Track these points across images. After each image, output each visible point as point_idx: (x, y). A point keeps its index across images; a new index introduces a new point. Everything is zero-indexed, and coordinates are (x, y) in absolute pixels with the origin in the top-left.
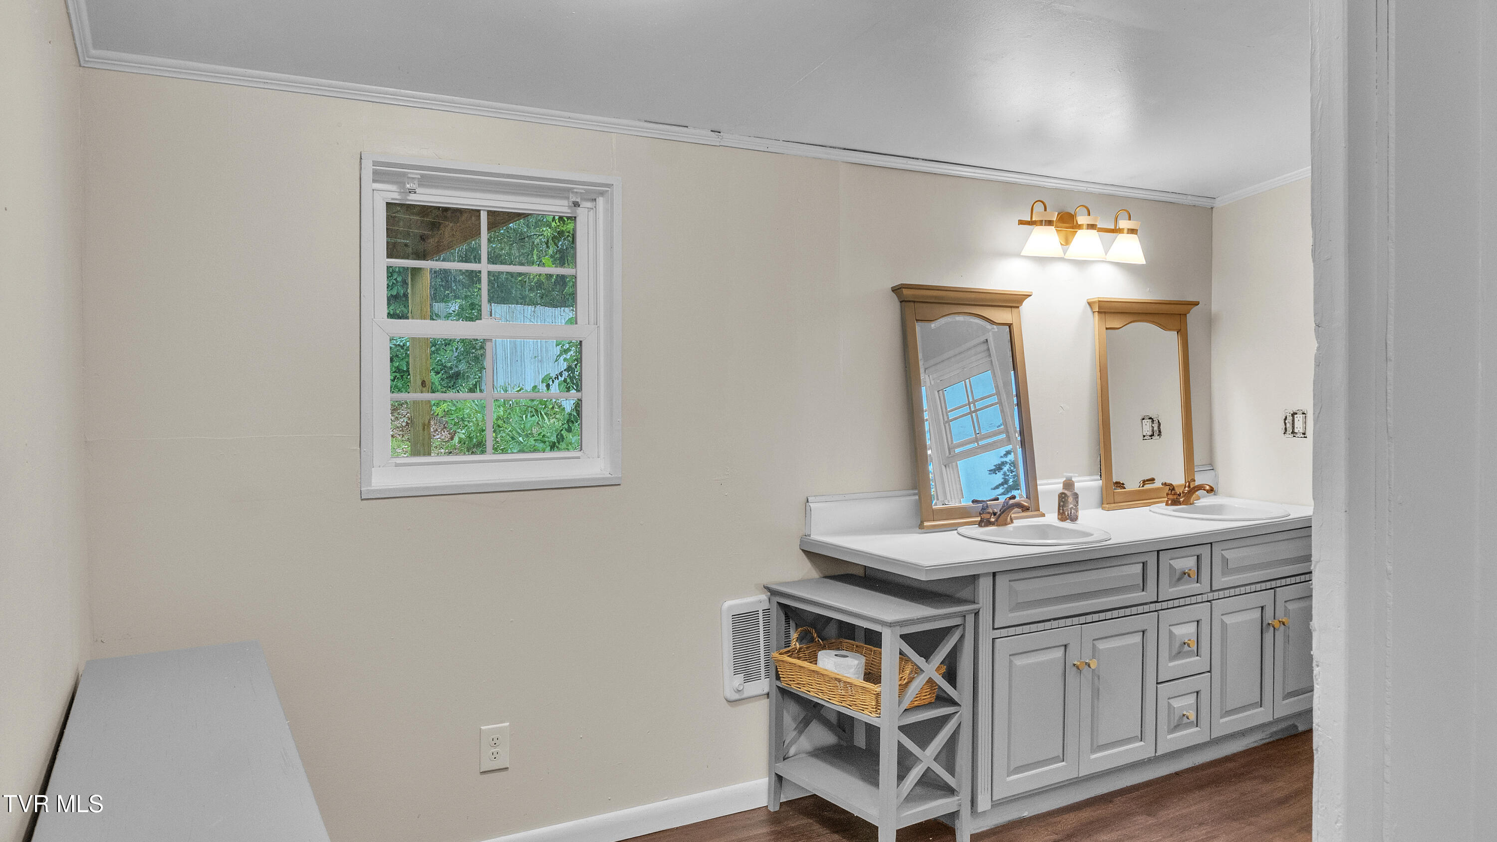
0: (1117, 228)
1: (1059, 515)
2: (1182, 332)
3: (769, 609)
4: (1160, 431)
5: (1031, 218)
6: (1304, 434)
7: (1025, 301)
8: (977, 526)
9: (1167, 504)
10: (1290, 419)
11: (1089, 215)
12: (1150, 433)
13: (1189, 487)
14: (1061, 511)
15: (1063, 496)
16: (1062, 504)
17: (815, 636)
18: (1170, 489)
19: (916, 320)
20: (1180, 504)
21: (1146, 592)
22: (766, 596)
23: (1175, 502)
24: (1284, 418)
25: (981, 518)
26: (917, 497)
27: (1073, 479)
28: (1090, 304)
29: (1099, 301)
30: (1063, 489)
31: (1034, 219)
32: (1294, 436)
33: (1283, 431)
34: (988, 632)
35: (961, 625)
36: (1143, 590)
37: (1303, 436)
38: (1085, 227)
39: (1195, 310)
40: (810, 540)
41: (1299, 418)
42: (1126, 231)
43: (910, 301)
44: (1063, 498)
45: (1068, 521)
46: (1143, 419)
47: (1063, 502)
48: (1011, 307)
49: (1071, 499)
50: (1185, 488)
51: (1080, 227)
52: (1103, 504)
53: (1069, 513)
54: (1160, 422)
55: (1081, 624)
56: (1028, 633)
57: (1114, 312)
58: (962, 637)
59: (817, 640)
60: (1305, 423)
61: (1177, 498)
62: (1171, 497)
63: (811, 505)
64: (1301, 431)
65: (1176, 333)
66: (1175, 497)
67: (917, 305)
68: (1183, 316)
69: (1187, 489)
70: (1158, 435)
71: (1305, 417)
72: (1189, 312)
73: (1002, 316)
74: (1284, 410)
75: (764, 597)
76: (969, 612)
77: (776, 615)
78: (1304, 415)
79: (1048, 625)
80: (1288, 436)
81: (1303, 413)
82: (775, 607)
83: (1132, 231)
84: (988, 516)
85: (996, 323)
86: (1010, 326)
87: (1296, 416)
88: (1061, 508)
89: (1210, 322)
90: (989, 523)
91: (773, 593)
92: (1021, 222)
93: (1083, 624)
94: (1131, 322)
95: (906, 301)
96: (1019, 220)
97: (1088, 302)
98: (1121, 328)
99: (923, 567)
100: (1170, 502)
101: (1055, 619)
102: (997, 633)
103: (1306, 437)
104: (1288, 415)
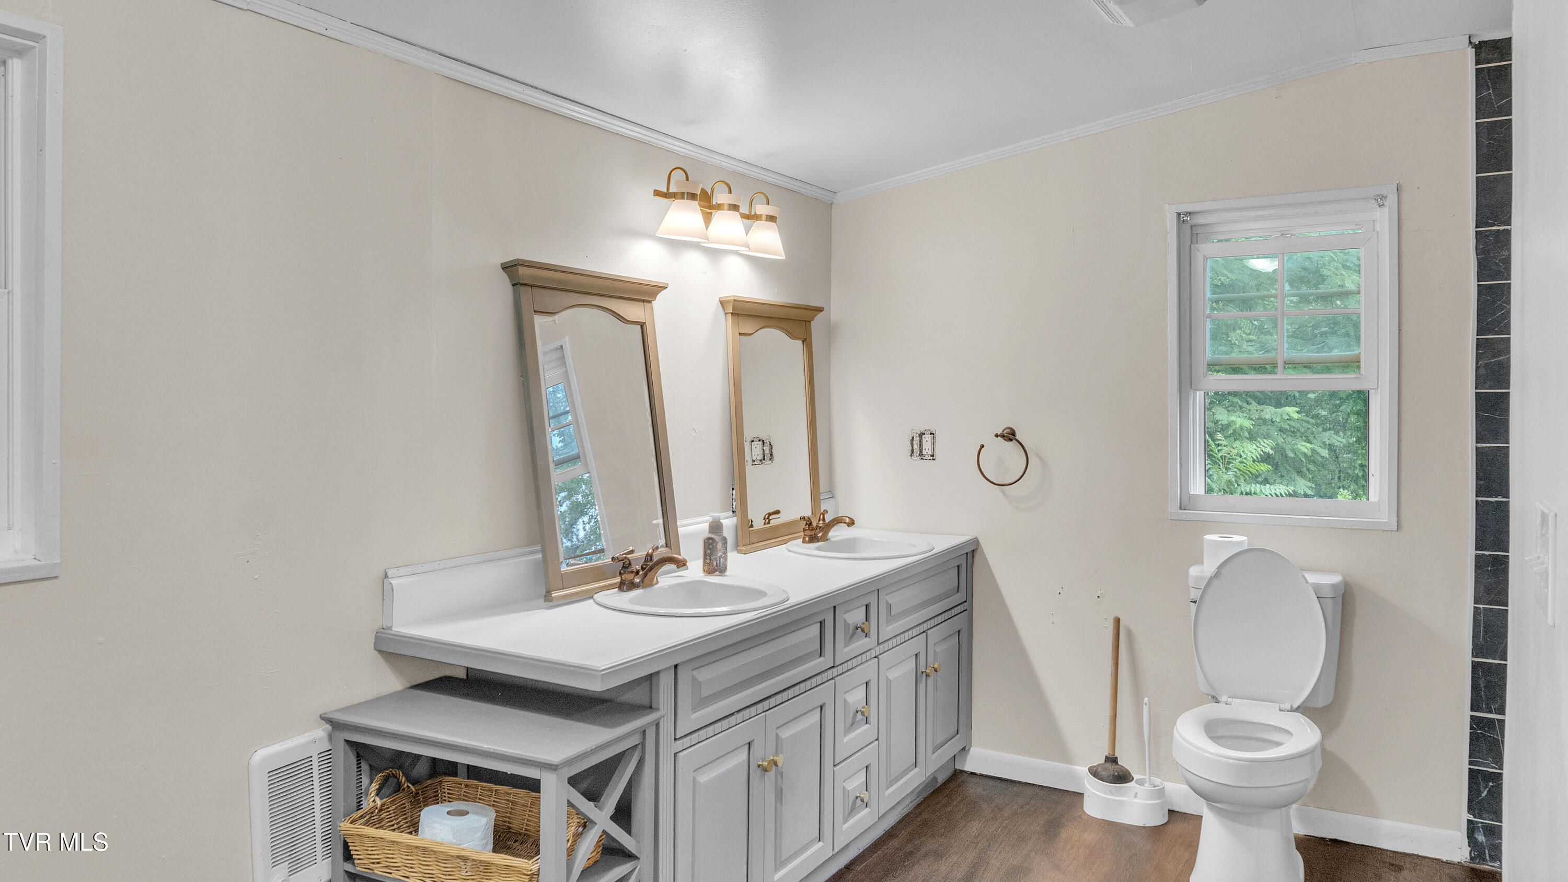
0: (753, 213)
1: (704, 566)
2: (807, 341)
3: (330, 750)
4: (771, 455)
5: (668, 189)
6: (933, 456)
7: (659, 294)
8: (617, 589)
9: (804, 542)
10: (917, 439)
11: (730, 192)
12: (760, 457)
13: (824, 520)
14: (708, 561)
15: (710, 541)
16: (709, 551)
17: (403, 781)
18: (806, 524)
19: (534, 311)
20: (818, 541)
21: (824, 657)
22: (323, 730)
23: (813, 539)
24: (911, 438)
25: (621, 580)
26: (540, 556)
27: (721, 521)
28: (723, 303)
29: (735, 300)
30: (710, 532)
31: (671, 191)
32: (921, 459)
33: (910, 452)
34: (669, 743)
35: (639, 744)
36: (821, 655)
37: (932, 458)
38: (726, 207)
39: (820, 316)
40: (393, 635)
41: (927, 439)
42: (764, 217)
43: (526, 285)
44: (710, 544)
45: (717, 573)
46: (753, 441)
47: (710, 549)
48: (644, 301)
49: (719, 546)
50: (819, 521)
51: (719, 207)
52: (738, 546)
53: (718, 563)
54: (772, 444)
55: (765, 711)
56: (713, 736)
57: (746, 315)
58: (641, 761)
59: (405, 786)
60: (934, 444)
61: (815, 534)
62: (808, 533)
63: (393, 582)
64: (930, 453)
65: (801, 342)
66: (813, 533)
67: (534, 290)
68: (807, 322)
69: (821, 522)
70: (770, 460)
71: (934, 437)
72: (813, 320)
73: (632, 311)
74: (910, 429)
75: (320, 732)
76: (649, 725)
77: (344, 759)
78: (932, 436)
79: (732, 720)
80: (914, 459)
81: (931, 434)
82: (341, 746)
83: (771, 218)
84: (631, 576)
85: (627, 320)
86: (642, 325)
87: (923, 436)
88: (708, 557)
89: (831, 331)
90: (633, 586)
91: (336, 725)
92: (657, 193)
93: (768, 710)
94: (761, 328)
95: (521, 284)
96: (654, 190)
97: (720, 301)
98: (754, 333)
99: (597, 671)
100: (807, 539)
101: (739, 711)
102: (679, 745)
103: (934, 459)
104: (915, 435)
